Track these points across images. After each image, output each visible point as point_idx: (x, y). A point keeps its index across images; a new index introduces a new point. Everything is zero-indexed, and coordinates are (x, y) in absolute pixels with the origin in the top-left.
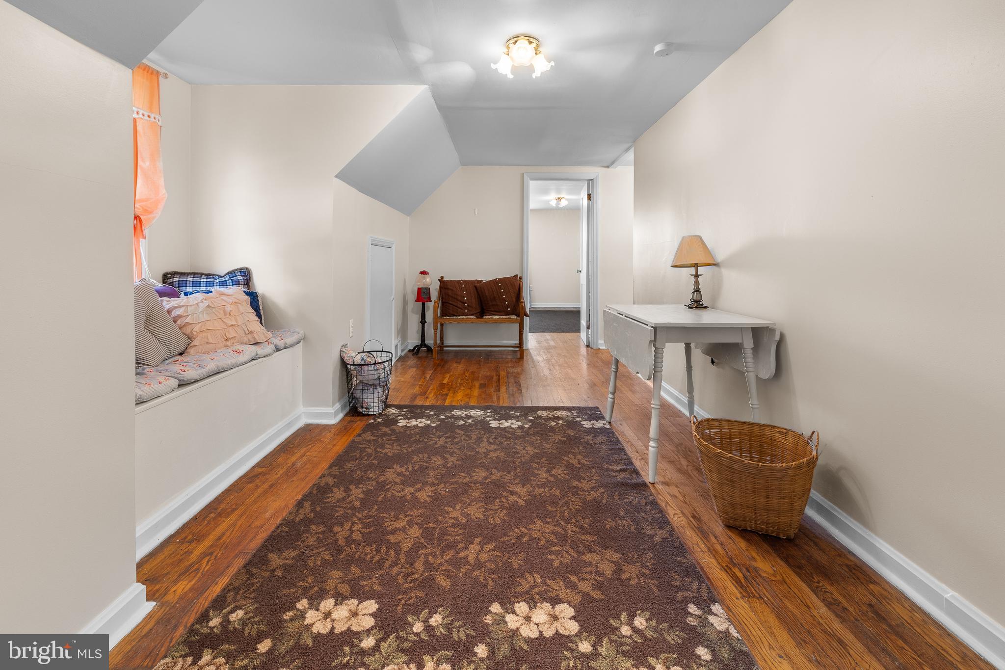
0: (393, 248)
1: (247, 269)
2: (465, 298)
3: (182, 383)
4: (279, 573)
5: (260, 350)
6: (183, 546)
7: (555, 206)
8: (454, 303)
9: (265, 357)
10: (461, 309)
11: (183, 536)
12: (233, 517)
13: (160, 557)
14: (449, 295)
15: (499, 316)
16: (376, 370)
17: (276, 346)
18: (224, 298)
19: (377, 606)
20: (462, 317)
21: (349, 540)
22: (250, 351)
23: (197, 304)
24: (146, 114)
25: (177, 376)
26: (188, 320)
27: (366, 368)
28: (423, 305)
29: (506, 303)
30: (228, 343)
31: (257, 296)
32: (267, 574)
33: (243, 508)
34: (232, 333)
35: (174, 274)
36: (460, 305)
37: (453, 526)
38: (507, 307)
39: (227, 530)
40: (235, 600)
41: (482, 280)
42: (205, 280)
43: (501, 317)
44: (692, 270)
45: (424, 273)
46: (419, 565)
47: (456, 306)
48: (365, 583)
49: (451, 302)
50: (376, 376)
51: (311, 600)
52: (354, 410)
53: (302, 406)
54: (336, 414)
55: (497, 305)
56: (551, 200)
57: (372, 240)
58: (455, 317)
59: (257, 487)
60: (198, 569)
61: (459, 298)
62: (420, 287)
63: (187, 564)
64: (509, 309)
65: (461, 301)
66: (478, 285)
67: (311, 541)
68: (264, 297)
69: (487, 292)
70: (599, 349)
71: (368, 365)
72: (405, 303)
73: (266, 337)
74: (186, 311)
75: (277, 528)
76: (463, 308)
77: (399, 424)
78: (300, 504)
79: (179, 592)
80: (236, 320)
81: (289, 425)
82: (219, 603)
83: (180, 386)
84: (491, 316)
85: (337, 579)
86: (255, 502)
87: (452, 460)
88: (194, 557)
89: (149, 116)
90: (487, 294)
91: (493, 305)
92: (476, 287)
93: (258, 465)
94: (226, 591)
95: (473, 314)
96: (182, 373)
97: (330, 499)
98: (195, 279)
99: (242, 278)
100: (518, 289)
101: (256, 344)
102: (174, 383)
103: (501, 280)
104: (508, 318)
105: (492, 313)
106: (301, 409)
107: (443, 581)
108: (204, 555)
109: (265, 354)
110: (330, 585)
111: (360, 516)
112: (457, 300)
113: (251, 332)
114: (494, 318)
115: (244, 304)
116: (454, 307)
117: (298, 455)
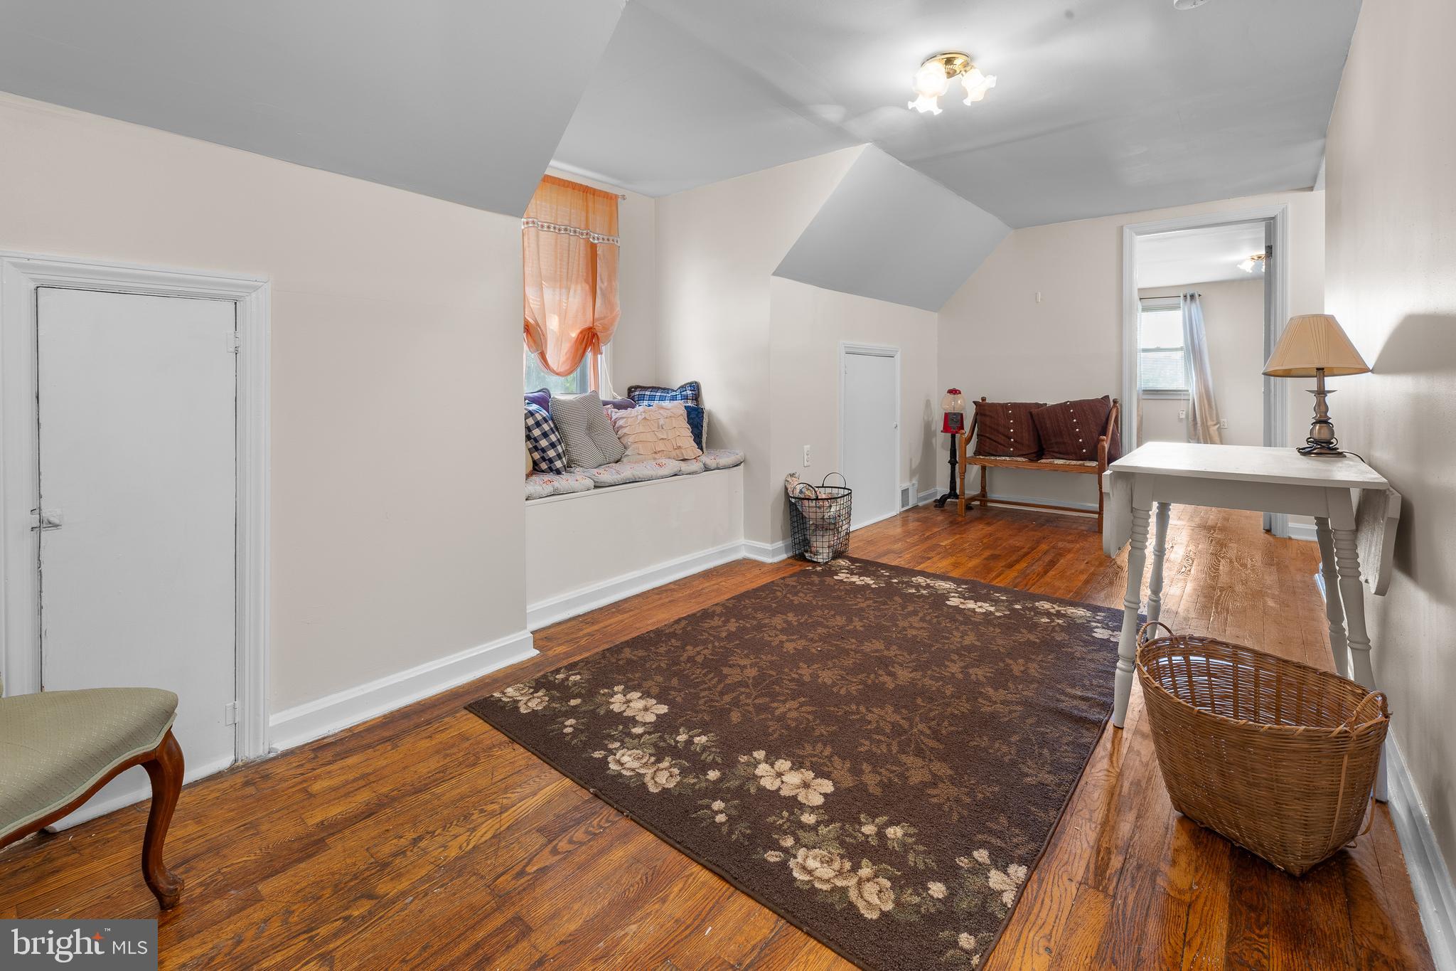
0: (898, 357)
1: (696, 382)
2: (1012, 431)
3: (597, 484)
4: (621, 663)
5: (685, 467)
6: (581, 624)
7: (1251, 271)
8: (993, 437)
9: (690, 474)
10: (1004, 446)
11: (586, 618)
12: (626, 616)
13: (563, 627)
14: (986, 425)
15: (1065, 461)
16: (819, 508)
17: (704, 464)
18: (661, 411)
19: (667, 711)
20: (1004, 458)
21: (691, 660)
22: (673, 465)
23: (637, 416)
24: (606, 238)
25: (593, 477)
26: (625, 431)
27: (806, 502)
28: (953, 437)
29: (1080, 440)
30: (656, 456)
31: (703, 413)
32: (614, 661)
33: (637, 611)
34: (661, 446)
35: (637, 387)
36: (1001, 439)
37: (792, 680)
38: (1081, 447)
39: (615, 623)
40: (582, 668)
41: (1046, 404)
42: (659, 394)
43: (1068, 462)
44: (1312, 383)
45: (954, 392)
46: (727, 698)
47: (995, 441)
48: (673, 693)
49: (987, 435)
50: (820, 515)
51: (626, 687)
52: (801, 553)
53: (743, 537)
54: (775, 552)
55: (1064, 443)
56: (1241, 262)
57: (845, 347)
58: (992, 458)
59: (660, 599)
60: (578, 642)
61: (1001, 429)
62: (947, 412)
63: (575, 636)
64: (1084, 451)
65: (1004, 435)
66: (1034, 411)
67: (662, 650)
68: (710, 415)
69: (1048, 422)
70: (1290, 538)
71: (808, 499)
72: (928, 434)
73: (695, 454)
74: (626, 422)
75: (647, 633)
76: (1006, 445)
77: (835, 577)
78: (678, 621)
79: (557, 652)
80: (667, 434)
81: (723, 553)
82: (571, 667)
83: (596, 487)
84: (1050, 460)
85: (656, 682)
86: (649, 610)
87: (858, 624)
88: (581, 634)
89: (608, 240)
90: (1048, 426)
91: (1057, 443)
92: (1031, 413)
93: (675, 583)
94: (582, 661)
95: (1025, 455)
96: (597, 475)
97: (706, 624)
98: (652, 393)
99: (690, 392)
100: (1104, 419)
101: (684, 460)
102: (591, 484)
103: (1074, 404)
104: (1080, 465)
105: (1055, 454)
106: (742, 541)
107: (735, 717)
108: (589, 634)
109: (689, 471)
110: (647, 684)
111: (717, 644)
112: (998, 432)
113: (679, 447)
114: (1056, 462)
115: (681, 418)
116: (992, 442)
117: (713, 582)
